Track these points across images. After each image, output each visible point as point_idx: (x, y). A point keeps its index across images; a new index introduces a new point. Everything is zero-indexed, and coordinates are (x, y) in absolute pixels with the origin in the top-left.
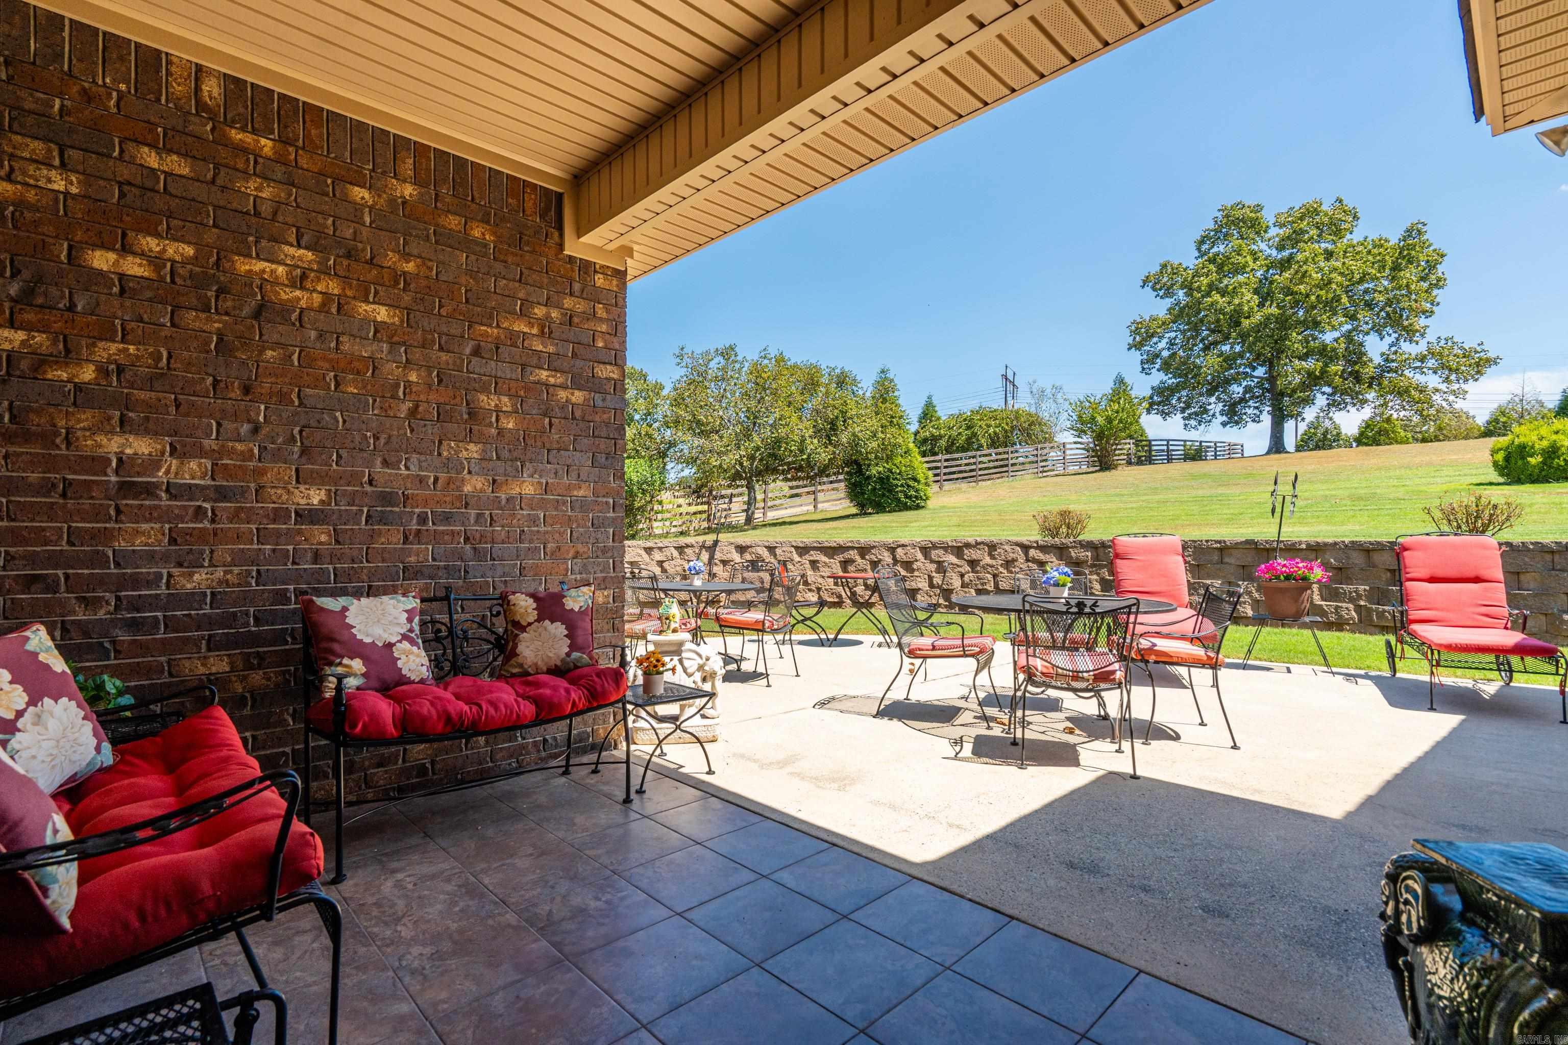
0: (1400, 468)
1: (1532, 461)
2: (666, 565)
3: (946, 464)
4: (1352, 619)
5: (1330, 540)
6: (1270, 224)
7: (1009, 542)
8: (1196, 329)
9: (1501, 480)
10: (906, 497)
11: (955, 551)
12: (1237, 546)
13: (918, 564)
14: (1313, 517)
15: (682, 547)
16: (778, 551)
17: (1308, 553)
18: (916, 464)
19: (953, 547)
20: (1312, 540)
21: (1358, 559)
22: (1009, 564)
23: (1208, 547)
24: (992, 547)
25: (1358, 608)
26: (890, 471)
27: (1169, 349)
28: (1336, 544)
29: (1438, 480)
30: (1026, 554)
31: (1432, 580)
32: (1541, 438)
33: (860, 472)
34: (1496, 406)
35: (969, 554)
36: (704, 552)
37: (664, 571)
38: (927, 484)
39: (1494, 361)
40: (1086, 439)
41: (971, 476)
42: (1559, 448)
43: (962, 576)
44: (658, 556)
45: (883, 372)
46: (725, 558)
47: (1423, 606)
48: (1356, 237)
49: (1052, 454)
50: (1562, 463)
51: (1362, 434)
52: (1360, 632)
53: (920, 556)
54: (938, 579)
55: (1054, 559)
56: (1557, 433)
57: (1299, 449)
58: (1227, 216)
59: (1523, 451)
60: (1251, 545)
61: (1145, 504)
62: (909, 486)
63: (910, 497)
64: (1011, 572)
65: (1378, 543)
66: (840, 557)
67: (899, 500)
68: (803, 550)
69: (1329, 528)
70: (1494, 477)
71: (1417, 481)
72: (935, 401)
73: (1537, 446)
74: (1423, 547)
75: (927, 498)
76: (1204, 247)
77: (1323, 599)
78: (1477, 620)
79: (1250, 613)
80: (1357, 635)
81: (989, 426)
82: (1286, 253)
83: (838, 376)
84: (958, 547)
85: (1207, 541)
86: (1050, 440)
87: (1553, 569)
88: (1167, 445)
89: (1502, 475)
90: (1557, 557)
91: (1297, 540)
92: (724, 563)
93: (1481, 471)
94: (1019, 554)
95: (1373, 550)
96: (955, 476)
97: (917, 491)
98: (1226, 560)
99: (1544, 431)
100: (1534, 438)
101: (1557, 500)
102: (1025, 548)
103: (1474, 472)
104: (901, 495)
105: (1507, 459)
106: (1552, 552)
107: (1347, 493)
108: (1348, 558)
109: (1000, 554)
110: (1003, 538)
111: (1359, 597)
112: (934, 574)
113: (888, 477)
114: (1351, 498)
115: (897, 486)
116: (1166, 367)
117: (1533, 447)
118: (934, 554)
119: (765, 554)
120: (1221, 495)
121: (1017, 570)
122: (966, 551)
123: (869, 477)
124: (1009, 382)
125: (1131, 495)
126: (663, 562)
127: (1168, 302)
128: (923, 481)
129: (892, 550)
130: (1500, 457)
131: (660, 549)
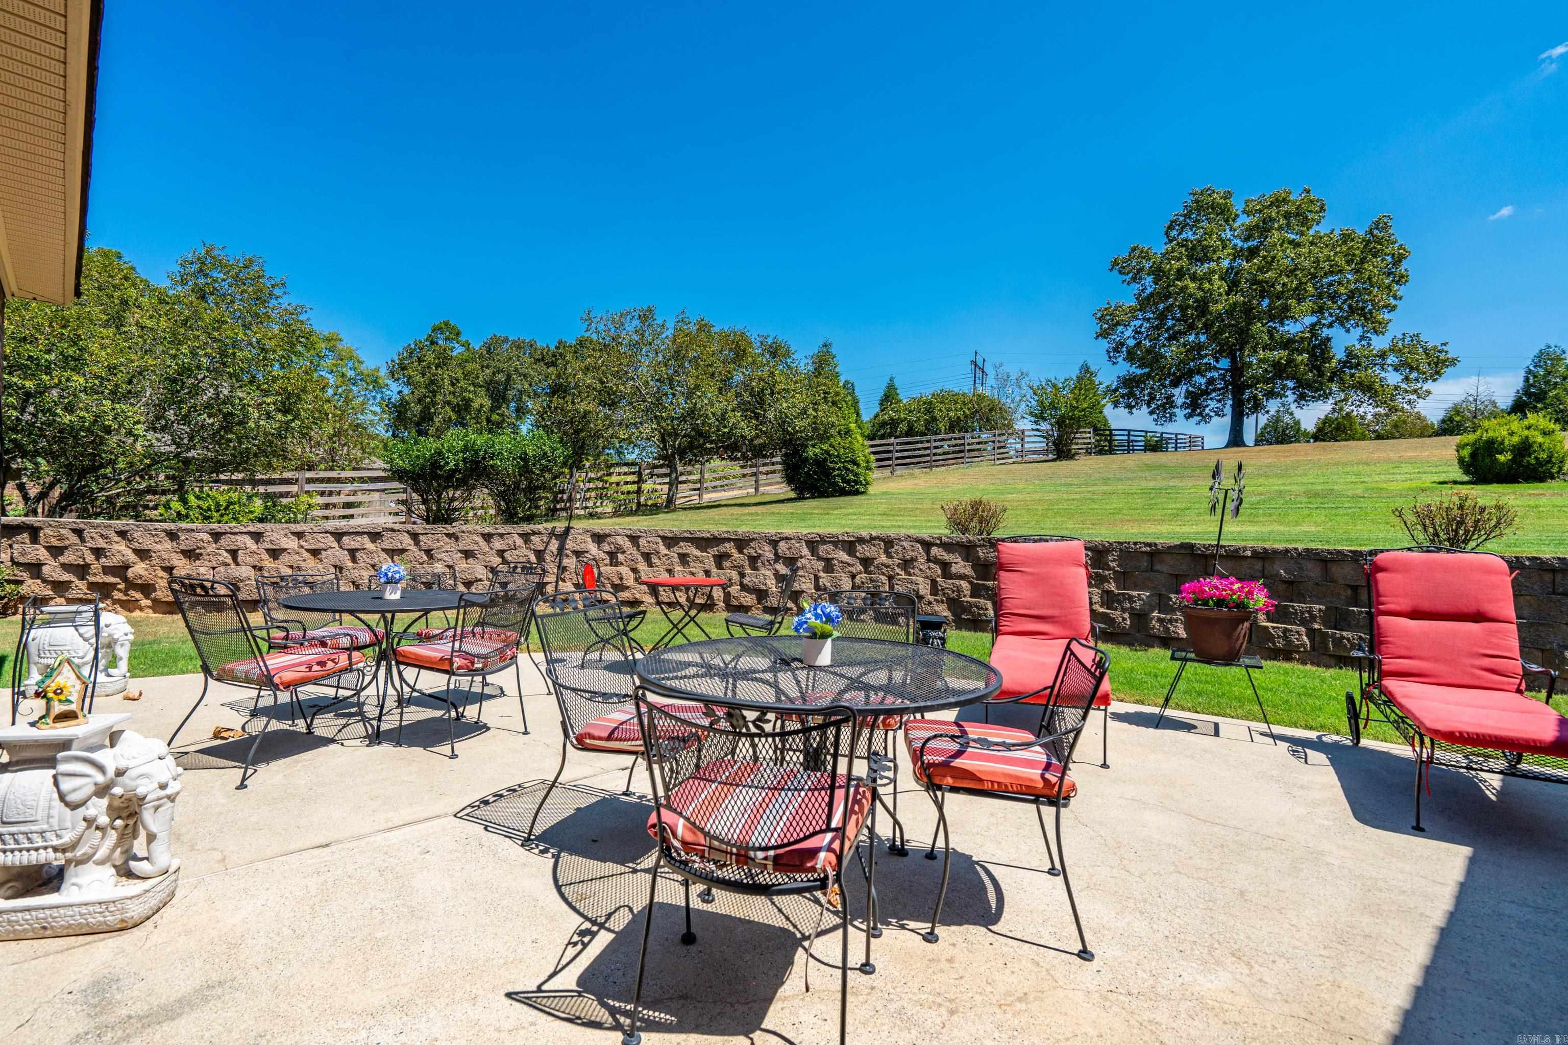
0: (1358, 464)
1: (1501, 458)
2: (507, 555)
3: (898, 448)
4: (1303, 645)
5: (1280, 546)
6: (1239, 212)
7: (908, 538)
8: (1162, 317)
9: (1466, 478)
10: (845, 481)
11: (847, 546)
12: (1171, 550)
13: (803, 561)
14: (1264, 515)
15: (528, 534)
16: (642, 542)
17: (1252, 561)
18: (857, 446)
19: (844, 541)
20: (1259, 545)
21: (1313, 571)
22: (907, 564)
23: (1136, 551)
24: (889, 543)
25: (1311, 633)
26: (827, 452)
27: (1134, 338)
28: (1287, 551)
29: (1399, 477)
30: (928, 553)
31: (1416, 614)
32: (1512, 434)
33: (796, 453)
34: (1451, 405)
35: (864, 551)
36: (554, 541)
37: (505, 562)
38: (868, 468)
39: (1454, 362)
40: (1045, 426)
41: (927, 461)
42: (1531, 446)
43: (853, 577)
44: (498, 544)
45: (825, 346)
46: (578, 548)
47: (1403, 652)
48: (1322, 229)
49: (1011, 441)
50: (1533, 462)
51: (1320, 430)
52: (1313, 664)
53: (805, 551)
54: (825, 580)
55: (960, 560)
56: (1528, 428)
57: (1257, 443)
58: (1197, 201)
59: (1491, 447)
60: (1187, 549)
61: (1089, 496)
62: (847, 469)
63: (848, 482)
64: (910, 575)
65: (1339, 552)
66: (714, 551)
67: (836, 483)
68: (671, 541)
69: (1282, 528)
70: (1459, 475)
71: (1377, 478)
72: (897, 383)
73: (1507, 442)
74: (1405, 568)
75: (867, 483)
76: (1174, 233)
77: (1269, 620)
78: (1478, 677)
79: (1183, 634)
80: (1308, 667)
81: (949, 410)
82: (1253, 243)
83: (771, 346)
84: (851, 542)
85: (1135, 543)
86: (1009, 426)
87: (1554, 593)
88: (1129, 435)
89: (1467, 472)
90: (1559, 577)
91: (1243, 544)
92: (577, 554)
93: (1441, 469)
94: (919, 552)
95: (1333, 561)
96: (908, 461)
97: (856, 475)
98: (1158, 567)
99: (1515, 425)
100: (1505, 433)
101: (1531, 503)
102: (927, 545)
103: (1434, 470)
104: (838, 479)
105: (1473, 455)
106: (1553, 570)
107: (1302, 488)
108: (1301, 569)
109: (897, 552)
110: (903, 531)
111: (1313, 618)
112: (822, 574)
113: (825, 460)
114: (1306, 493)
115: (834, 469)
116: (1131, 357)
117: (1502, 443)
118: (822, 550)
119: (626, 543)
120: (1172, 487)
121: (916, 571)
122: (859, 547)
123: (806, 459)
124: (978, 368)
125: (1080, 486)
126: (504, 551)
127: (1136, 288)
128: (863, 464)
129: (774, 543)
130: (1466, 453)
131: (501, 535)
